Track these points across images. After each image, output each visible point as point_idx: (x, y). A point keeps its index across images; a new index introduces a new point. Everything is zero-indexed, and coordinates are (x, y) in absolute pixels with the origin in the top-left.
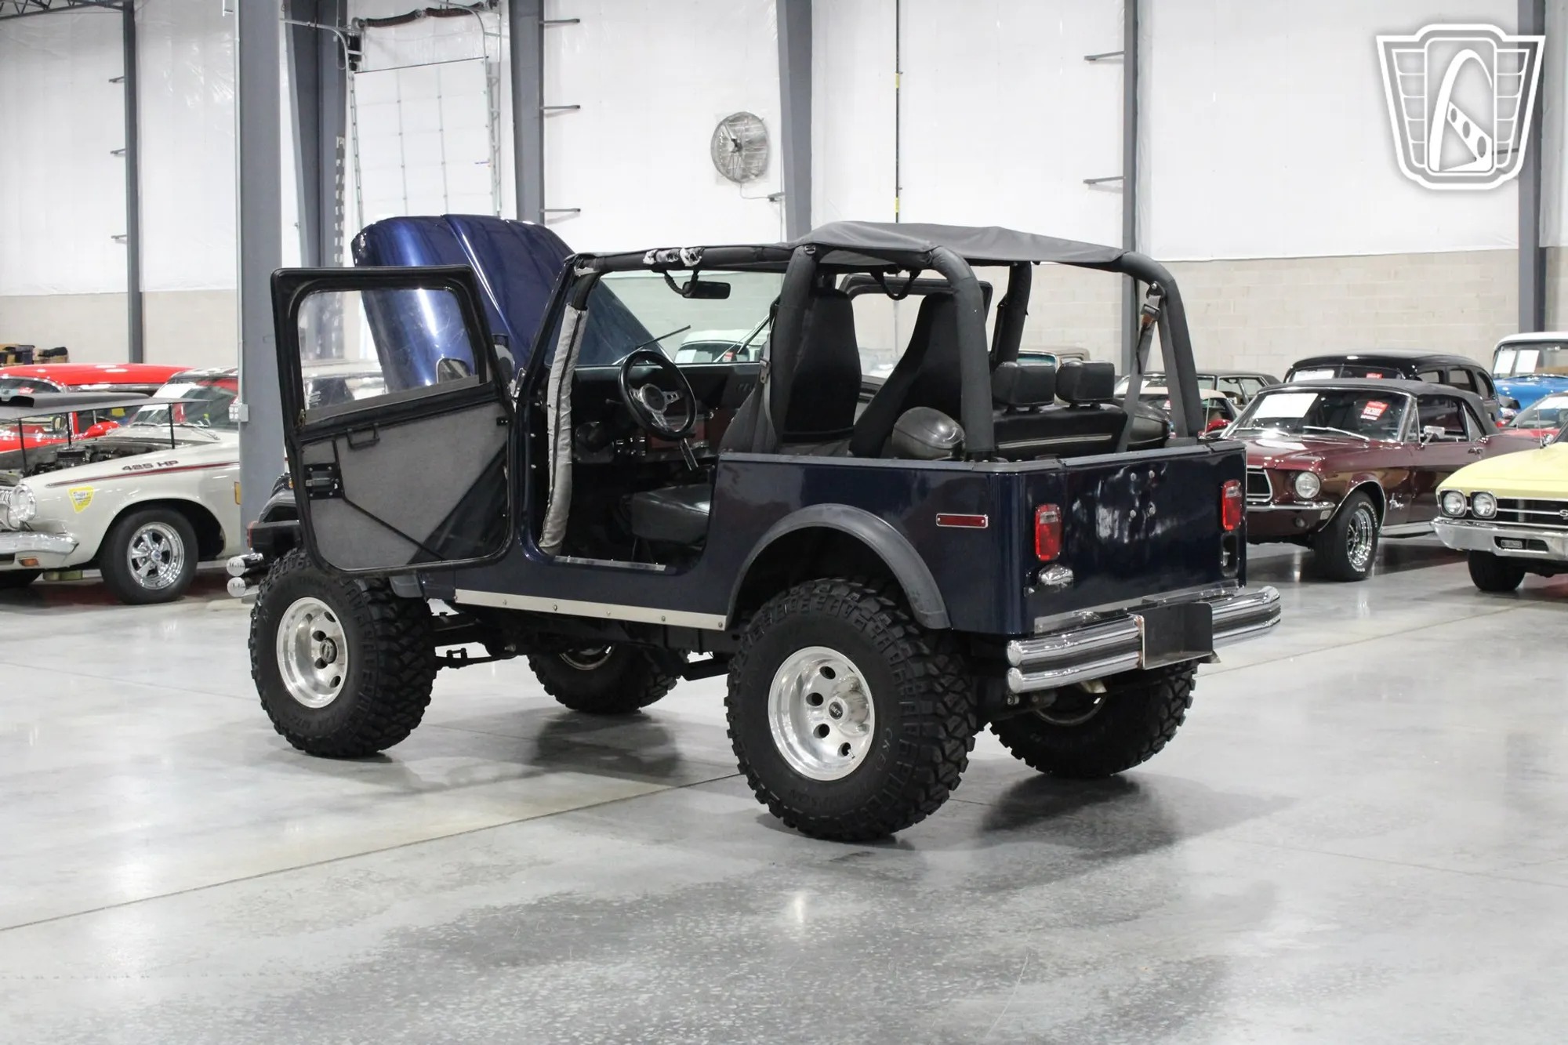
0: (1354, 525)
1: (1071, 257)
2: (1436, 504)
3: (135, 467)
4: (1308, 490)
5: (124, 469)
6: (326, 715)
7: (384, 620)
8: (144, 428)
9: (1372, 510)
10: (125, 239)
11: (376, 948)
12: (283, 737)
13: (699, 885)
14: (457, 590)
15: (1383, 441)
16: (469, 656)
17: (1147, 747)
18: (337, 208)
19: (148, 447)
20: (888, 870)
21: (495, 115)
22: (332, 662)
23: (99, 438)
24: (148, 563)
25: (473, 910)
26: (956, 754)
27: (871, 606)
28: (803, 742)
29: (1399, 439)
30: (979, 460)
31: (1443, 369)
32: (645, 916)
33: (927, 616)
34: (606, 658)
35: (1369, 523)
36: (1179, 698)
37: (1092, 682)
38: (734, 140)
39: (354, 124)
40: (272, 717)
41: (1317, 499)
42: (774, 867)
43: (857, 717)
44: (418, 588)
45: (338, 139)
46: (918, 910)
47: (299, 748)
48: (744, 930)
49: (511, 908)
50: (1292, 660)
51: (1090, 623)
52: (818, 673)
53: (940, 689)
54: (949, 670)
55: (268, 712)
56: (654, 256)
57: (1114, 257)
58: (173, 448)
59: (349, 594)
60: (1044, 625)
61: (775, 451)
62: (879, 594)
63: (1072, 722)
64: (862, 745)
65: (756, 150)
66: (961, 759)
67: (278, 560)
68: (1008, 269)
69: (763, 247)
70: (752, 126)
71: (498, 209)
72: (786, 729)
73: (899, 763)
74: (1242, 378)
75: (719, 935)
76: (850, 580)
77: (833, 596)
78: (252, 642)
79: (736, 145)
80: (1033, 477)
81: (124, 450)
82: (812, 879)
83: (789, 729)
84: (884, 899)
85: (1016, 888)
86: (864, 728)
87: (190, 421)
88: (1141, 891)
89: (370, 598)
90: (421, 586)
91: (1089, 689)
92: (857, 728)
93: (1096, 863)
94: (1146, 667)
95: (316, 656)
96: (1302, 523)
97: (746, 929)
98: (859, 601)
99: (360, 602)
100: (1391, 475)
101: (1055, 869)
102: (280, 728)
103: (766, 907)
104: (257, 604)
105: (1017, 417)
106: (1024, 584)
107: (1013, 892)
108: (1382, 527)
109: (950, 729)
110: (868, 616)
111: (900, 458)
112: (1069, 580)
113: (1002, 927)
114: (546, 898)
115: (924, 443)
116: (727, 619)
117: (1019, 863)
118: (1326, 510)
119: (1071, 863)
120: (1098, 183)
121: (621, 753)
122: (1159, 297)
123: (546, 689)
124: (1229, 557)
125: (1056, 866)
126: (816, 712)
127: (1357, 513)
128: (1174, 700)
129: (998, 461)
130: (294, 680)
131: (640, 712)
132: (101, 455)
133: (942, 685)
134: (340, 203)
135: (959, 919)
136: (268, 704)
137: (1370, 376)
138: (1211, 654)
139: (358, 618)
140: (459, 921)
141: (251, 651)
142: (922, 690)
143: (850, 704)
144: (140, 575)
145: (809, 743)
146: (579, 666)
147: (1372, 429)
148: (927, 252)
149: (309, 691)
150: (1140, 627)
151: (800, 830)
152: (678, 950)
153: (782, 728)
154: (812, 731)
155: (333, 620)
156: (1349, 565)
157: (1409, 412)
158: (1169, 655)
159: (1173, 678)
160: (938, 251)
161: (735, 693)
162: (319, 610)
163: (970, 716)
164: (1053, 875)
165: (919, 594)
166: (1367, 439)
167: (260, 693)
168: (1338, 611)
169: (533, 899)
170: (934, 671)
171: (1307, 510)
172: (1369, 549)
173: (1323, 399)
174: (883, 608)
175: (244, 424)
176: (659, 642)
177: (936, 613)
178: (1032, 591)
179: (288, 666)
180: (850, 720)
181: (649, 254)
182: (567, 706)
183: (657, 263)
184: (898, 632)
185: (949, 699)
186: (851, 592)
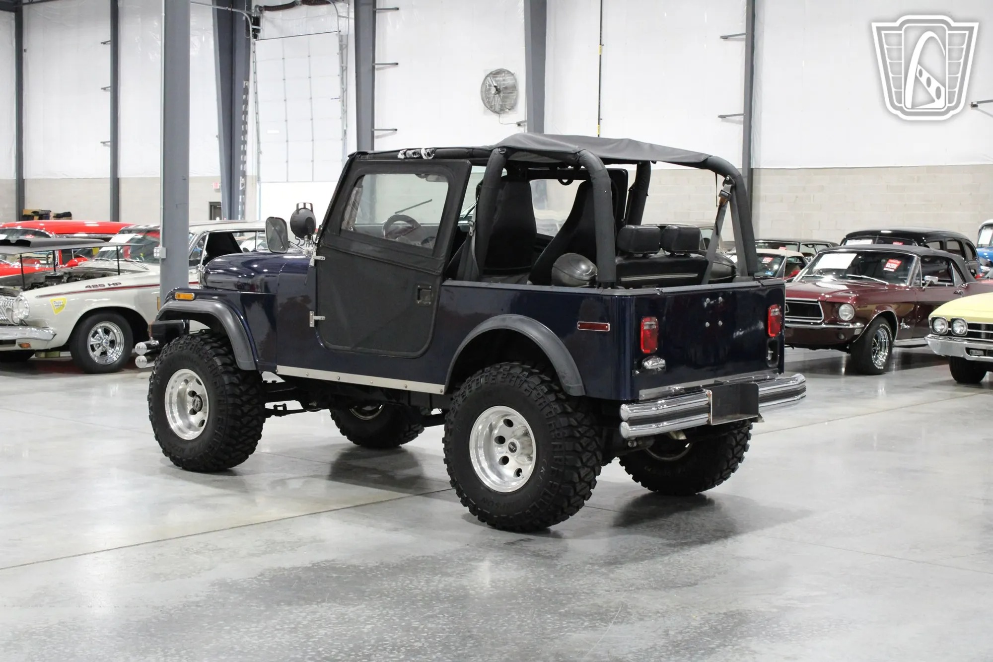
0: (877, 338)
1: (674, 159)
2: (929, 326)
3: (94, 286)
4: (846, 315)
5: (86, 287)
6: (195, 444)
7: (231, 384)
8: (102, 262)
9: (889, 329)
10: (109, 144)
11: (203, 592)
12: (168, 458)
13: (418, 557)
14: (278, 366)
15: (897, 285)
16: (288, 409)
17: (719, 476)
18: (243, 126)
19: (104, 273)
20: (541, 551)
21: (344, 68)
22: (200, 410)
23: (74, 267)
24: (101, 348)
25: (269, 570)
26: (588, 477)
27: (535, 380)
28: (492, 467)
29: (908, 284)
30: (605, 287)
31: (943, 240)
32: (379, 576)
33: (570, 387)
34: (379, 412)
35: (887, 337)
36: (740, 445)
37: (677, 432)
38: (495, 87)
39: (255, 73)
40: (161, 445)
41: (853, 321)
42: (468, 547)
43: (526, 452)
44: (254, 365)
45: (244, 82)
46: (556, 576)
47: (178, 465)
48: (441, 586)
49: (294, 568)
50: (826, 423)
51: (678, 394)
52: (502, 423)
53: (578, 435)
54: (584, 423)
55: (159, 442)
56: (405, 154)
57: (702, 159)
58: (119, 274)
59: (210, 367)
60: (645, 395)
61: (479, 279)
62: (541, 373)
63: (671, 459)
64: (528, 469)
65: (509, 93)
66: (591, 481)
67: (167, 345)
68: (636, 166)
69: (473, 149)
70: (507, 78)
71: (345, 129)
72: (480, 458)
73: (550, 482)
74: (817, 244)
75: (425, 589)
76: (523, 364)
77: (511, 374)
78: (150, 397)
79: (497, 90)
80: (640, 298)
81: (88, 275)
82: (492, 555)
83: (482, 458)
84: (535, 569)
85: (621, 563)
86: (530, 458)
87: (132, 258)
88: (701, 567)
89: (223, 370)
90: (256, 363)
91: (675, 437)
92: (526, 459)
93: (676, 549)
94: (713, 423)
95: (190, 407)
96: (843, 337)
97: (443, 586)
98: (527, 377)
99: (216, 373)
100: (902, 306)
101: (648, 552)
102: (166, 452)
103: (458, 572)
104: (153, 373)
105: (634, 261)
106: (632, 368)
107: (620, 566)
108: (896, 341)
109: (584, 460)
110: (533, 386)
111: (556, 285)
112: (662, 366)
113: (607, 588)
114: (318, 563)
115: (571, 276)
116: (445, 387)
117: (626, 548)
118: (858, 328)
119: (660, 549)
120: (727, 118)
121: (383, 473)
122: (730, 186)
123: (341, 431)
124: (772, 354)
125: (649, 550)
126: (499, 448)
127: (879, 331)
128: (736, 446)
129: (618, 289)
130: (175, 422)
131: (400, 447)
132: (75, 278)
133: (579, 432)
134: (245, 123)
135: (581, 582)
136: (159, 437)
137: (895, 244)
138: (757, 416)
139: (216, 383)
140: (259, 576)
141: (149, 403)
142: (566, 435)
143: (522, 443)
144: (95, 355)
145: (496, 469)
146: (362, 417)
147: (891, 277)
148: (576, 153)
149: (185, 429)
150: (709, 398)
151: (489, 524)
152: (396, 598)
154: (498, 460)
155: (200, 384)
156: (873, 364)
157: (916, 266)
158: (730, 416)
159: (735, 432)
160: (583, 152)
161: (448, 435)
162: (192, 377)
163: (598, 453)
164: (647, 557)
165: (565, 374)
166: (887, 283)
167: (154, 430)
168: (862, 393)
169: (310, 563)
170: (574, 423)
171: (846, 328)
172: (886, 354)
173: (860, 257)
174: (543, 382)
175: (163, 260)
176: (404, 401)
177: (576, 385)
178: (638, 372)
179: (172, 413)
180: (522, 453)
181: (401, 152)
182: (354, 443)
183: (406, 158)
184: (552, 397)
185: (584, 441)
186: (523, 371)
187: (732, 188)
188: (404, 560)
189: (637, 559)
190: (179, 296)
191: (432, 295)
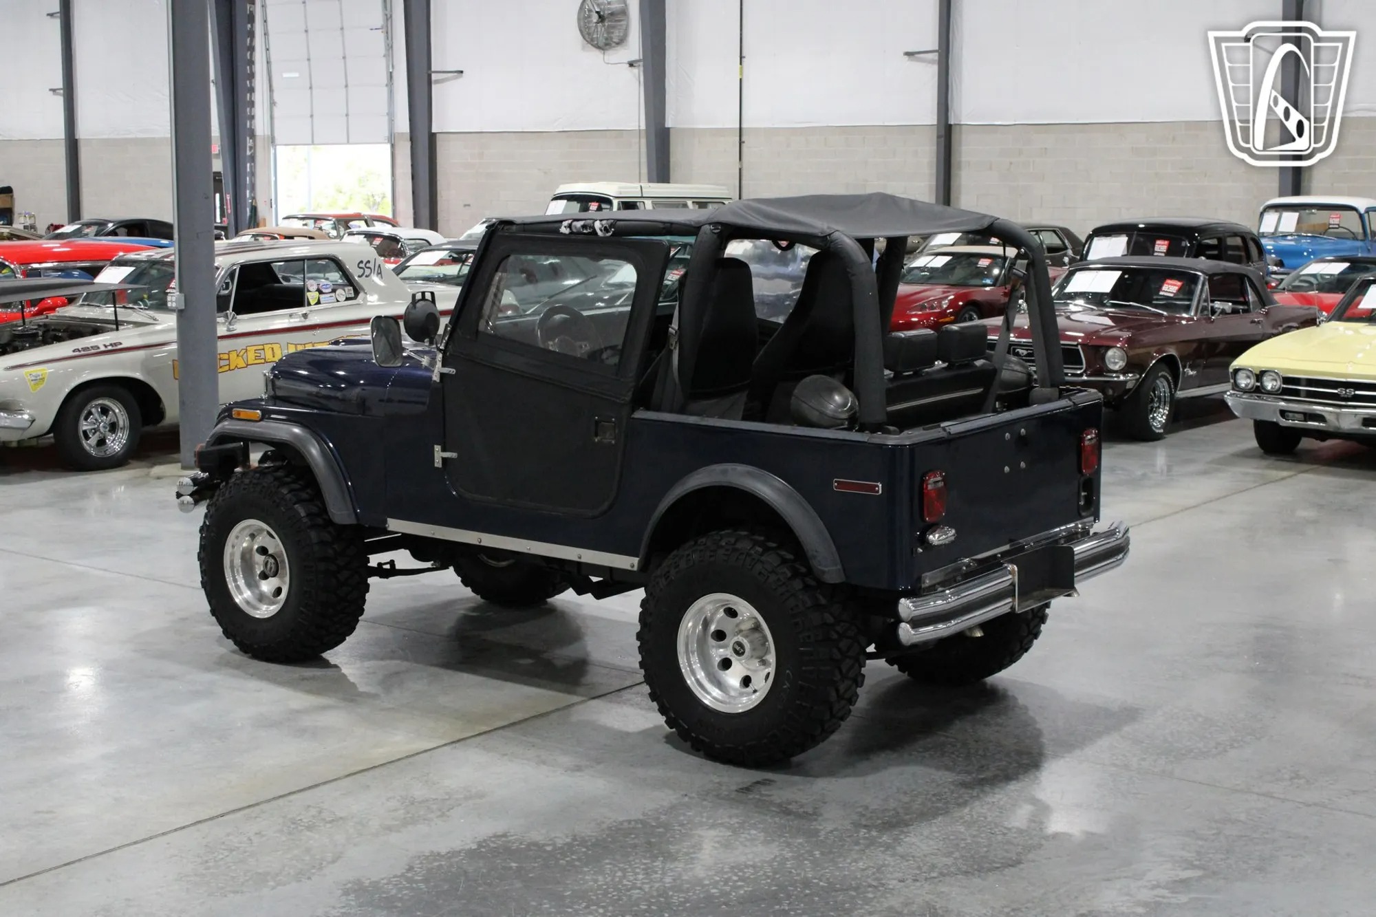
0: (1154, 392)
1: (947, 225)
2: (1227, 376)
3: (84, 349)
4: (1116, 363)
5: (74, 351)
6: (271, 625)
7: (322, 543)
8: (91, 308)
9: (1170, 378)
10: (61, 92)
11: (334, 908)
12: (231, 641)
13: (621, 823)
14: (388, 520)
15: (1179, 316)
16: (397, 568)
19: (94, 328)
20: (790, 803)
22: (274, 575)
23: (50, 316)
24: (98, 433)
25: (418, 858)
26: (848, 692)
27: (772, 559)
28: (711, 678)
29: (1192, 314)
30: (873, 431)
31: (1221, 235)
32: (577, 863)
33: (824, 571)
35: (1167, 389)
37: (972, 628)
38: (597, 12)
40: (220, 624)
41: (1124, 371)
42: (686, 799)
43: (759, 653)
44: (353, 516)
45: (248, 6)
46: (822, 854)
47: (245, 652)
48: (668, 880)
52: (721, 614)
53: (835, 636)
54: (843, 618)
55: (217, 618)
56: (570, 226)
57: (986, 223)
58: (117, 329)
59: (290, 518)
60: (929, 580)
61: (682, 411)
62: (779, 548)
64: (762, 685)
65: (617, 21)
66: (852, 696)
69: (670, 223)
70: (614, 1)
71: (391, 70)
72: (694, 667)
73: (798, 702)
75: (647, 888)
76: (753, 533)
77: (738, 549)
78: (201, 556)
79: (600, 17)
83: (697, 666)
84: (790, 840)
85: (907, 825)
86: (764, 663)
87: (133, 303)
89: (309, 523)
90: (356, 514)
91: (970, 635)
92: (760, 663)
93: (975, 794)
94: (1018, 610)
95: (258, 570)
96: (1111, 393)
97: (670, 880)
98: (761, 554)
99: (299, 526)
100: (1185, 347)
101: (939, 801)
102: (228, 633)
103: (685, 850)
104: (205, 522)
105: (903, 382)
106: (914, 544)
108: (1178, 392)
109: (844, 671)
110: (769, 568)
111: (800, 426)
112: (953, 538)
113: (900, 876)
115: (822, 413)
116: (639, 562)
117: (906, 793)
118: (1130, 380)
119: (952, 792)
120: (916, 56)
121: (535, 655)
122: (1026, 262)
124: (1086, 497)
125: (940, 797)
126: (719, 648)
127: (1158, 381)
129: (890, 432)
130: (241, 593)
132: (54, 336)
133: (837, 632)
135: (861, 865)
136: (217, 611)
138: (1070, 588)
140: (408, 871)
142: (819, 638)
143: (751, 642)
144: (90, 445)
145: (715, 677)
146: (493, 563)
147: (1169, 304)
148: (825, 236)
149: (256, 603)
150: (1014, 576)
153: (690, 665)
154: (716, 664)
155: (273, 538)
156: (1150, 426)
157: (1202, 289)
160: (835, 235)
162: (261, 530)
164: (938, 808)
165: (817, 552)
166: (1165, 313)
170: (830, 620)
171: (1115, 381)
172: (1167, 413)
173: (1126, 276)
174: (784, 561)
175: (181, 309)
177: (834, 568)
178: (920, 550)
179: (235, 581)
180: (752, 657)
181: (565, 223)
182: (482, 597)
183: (572, 233)
184: (797, 584)
185: (843, 644)
186: (754, 545)
187: (1028, 265)
188: (603, 830)
189: (926, 815)
190: (239, 414)
191: (617, 431)
